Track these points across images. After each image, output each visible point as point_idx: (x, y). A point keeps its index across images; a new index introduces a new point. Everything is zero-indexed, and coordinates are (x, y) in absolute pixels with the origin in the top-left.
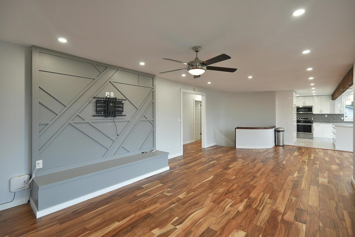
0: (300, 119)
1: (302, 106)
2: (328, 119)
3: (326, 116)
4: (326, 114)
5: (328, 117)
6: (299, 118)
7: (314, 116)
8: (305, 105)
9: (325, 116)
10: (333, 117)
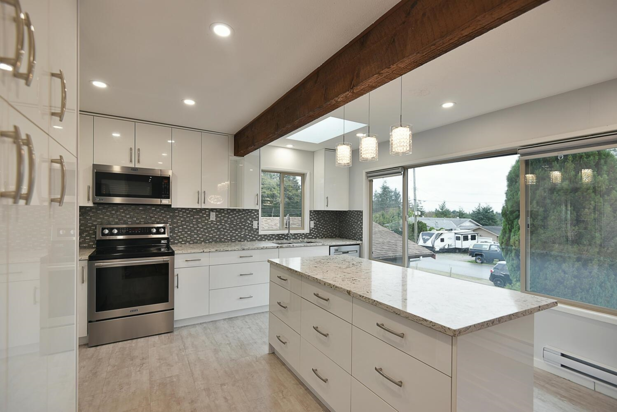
0: (111, 234)
1: (123, 168)
2: (219, 230)
3: (213, 216)
4: (212, 210)
5: (217, 221)
6: (111, 229)
7: (172, 217)
8: (138, 166)
9: (209, 216)
10: (232, 221)
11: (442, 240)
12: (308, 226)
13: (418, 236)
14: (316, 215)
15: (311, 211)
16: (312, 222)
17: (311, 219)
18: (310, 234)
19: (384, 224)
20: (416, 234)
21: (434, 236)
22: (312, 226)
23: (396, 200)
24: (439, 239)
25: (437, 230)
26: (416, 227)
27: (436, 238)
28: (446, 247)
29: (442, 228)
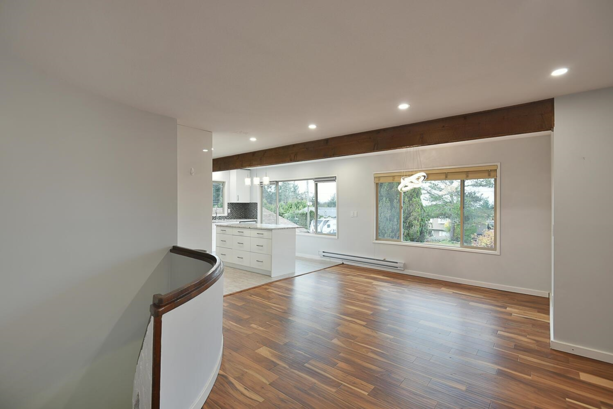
11: (329, 226)
12: (226, 211)
13: (310, 223)
14: (232, 206)
15: (228, 203)
16: (229, 210)
17: (228, 208)
18: (228, 216)
19: (283, 214)
20: (308, 222)
21: (322, 223)
22: (229, 212)
23: (294, 192)
24: (326, 226)
25: (325, 218)
26: (308, 215)
27: (324, 224)
28: (332, 232)
29: (329, 216)
